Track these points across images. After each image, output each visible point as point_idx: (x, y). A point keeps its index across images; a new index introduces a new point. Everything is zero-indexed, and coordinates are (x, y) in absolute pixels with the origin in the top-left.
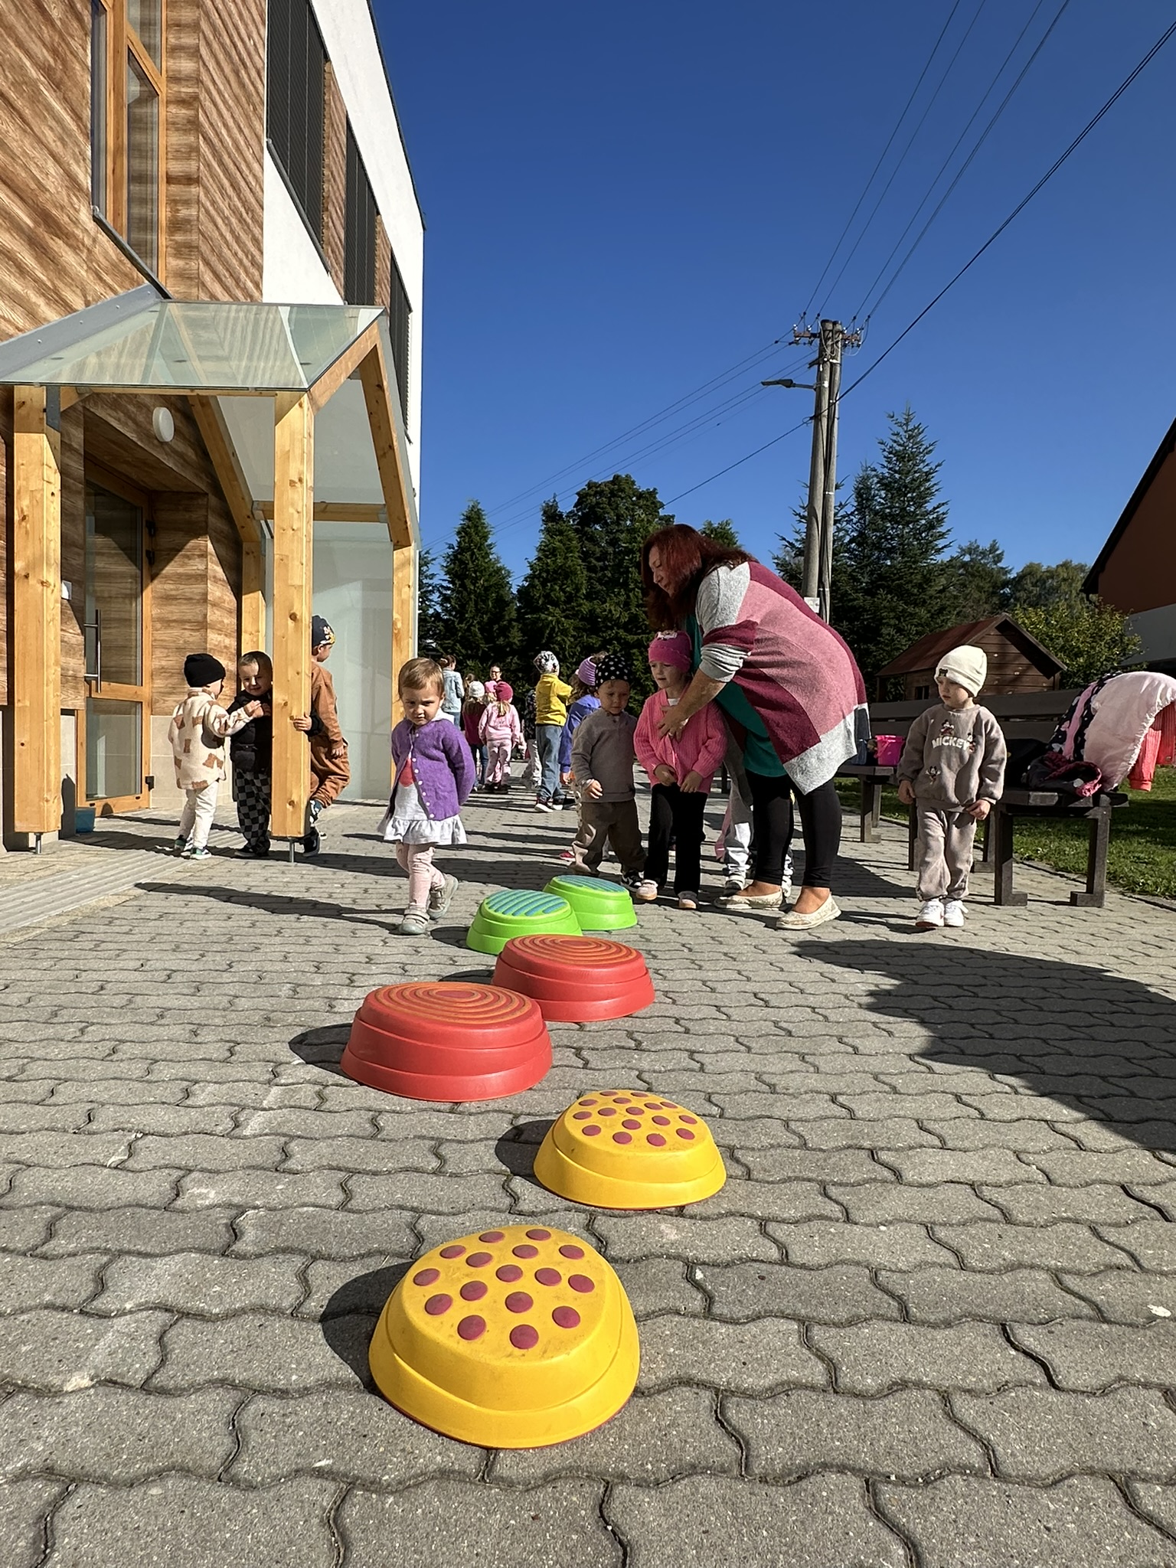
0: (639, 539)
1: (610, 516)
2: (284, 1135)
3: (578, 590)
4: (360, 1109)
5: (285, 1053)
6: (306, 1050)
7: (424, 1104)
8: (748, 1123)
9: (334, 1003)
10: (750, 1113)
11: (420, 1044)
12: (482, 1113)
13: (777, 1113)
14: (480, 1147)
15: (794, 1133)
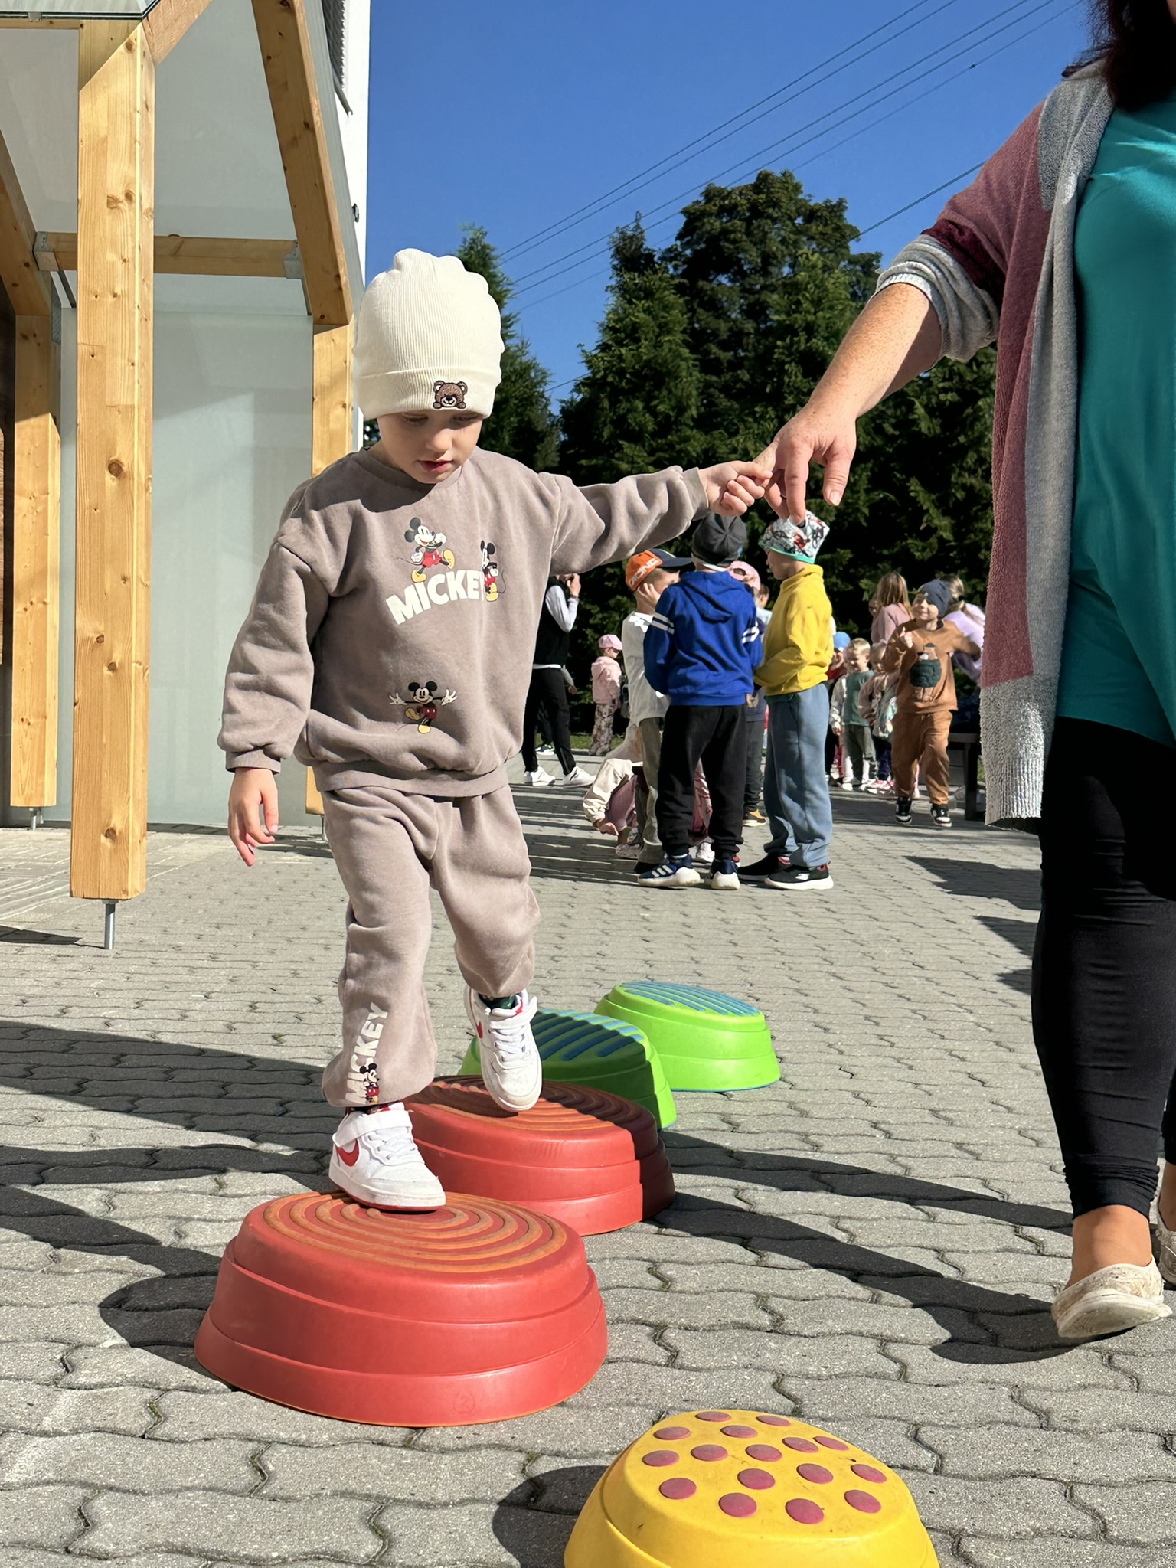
0: (806, 305)
1: (750, 257)
2: (83, 1484)
3: (681, 409)
4: (228, 1437)
5: (90, 1324)
6: (128, 1318)
7: (352, 1430)
8: (994, 1487)
9: (185, 1227)
10: (996, 1467)
11: (346, 1310)
12: (465, 1449)
13: (1049, 1467)
14: (462, 1516)
15: (1084, 1507)
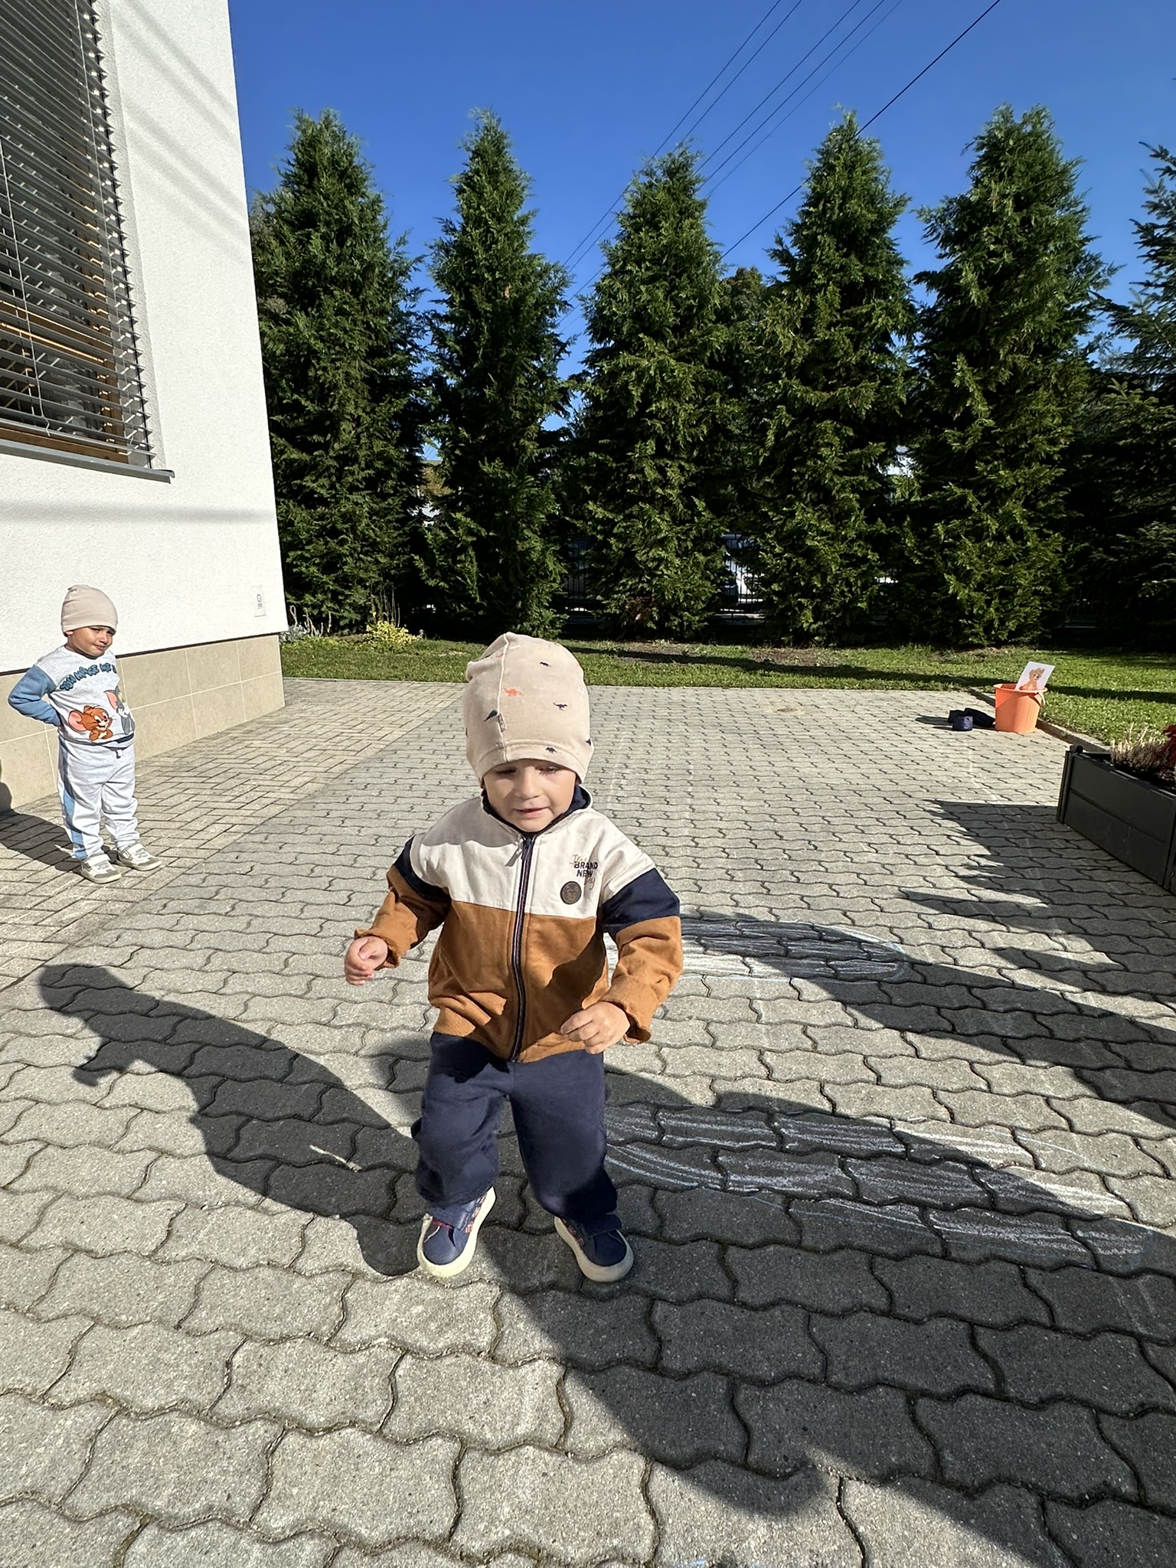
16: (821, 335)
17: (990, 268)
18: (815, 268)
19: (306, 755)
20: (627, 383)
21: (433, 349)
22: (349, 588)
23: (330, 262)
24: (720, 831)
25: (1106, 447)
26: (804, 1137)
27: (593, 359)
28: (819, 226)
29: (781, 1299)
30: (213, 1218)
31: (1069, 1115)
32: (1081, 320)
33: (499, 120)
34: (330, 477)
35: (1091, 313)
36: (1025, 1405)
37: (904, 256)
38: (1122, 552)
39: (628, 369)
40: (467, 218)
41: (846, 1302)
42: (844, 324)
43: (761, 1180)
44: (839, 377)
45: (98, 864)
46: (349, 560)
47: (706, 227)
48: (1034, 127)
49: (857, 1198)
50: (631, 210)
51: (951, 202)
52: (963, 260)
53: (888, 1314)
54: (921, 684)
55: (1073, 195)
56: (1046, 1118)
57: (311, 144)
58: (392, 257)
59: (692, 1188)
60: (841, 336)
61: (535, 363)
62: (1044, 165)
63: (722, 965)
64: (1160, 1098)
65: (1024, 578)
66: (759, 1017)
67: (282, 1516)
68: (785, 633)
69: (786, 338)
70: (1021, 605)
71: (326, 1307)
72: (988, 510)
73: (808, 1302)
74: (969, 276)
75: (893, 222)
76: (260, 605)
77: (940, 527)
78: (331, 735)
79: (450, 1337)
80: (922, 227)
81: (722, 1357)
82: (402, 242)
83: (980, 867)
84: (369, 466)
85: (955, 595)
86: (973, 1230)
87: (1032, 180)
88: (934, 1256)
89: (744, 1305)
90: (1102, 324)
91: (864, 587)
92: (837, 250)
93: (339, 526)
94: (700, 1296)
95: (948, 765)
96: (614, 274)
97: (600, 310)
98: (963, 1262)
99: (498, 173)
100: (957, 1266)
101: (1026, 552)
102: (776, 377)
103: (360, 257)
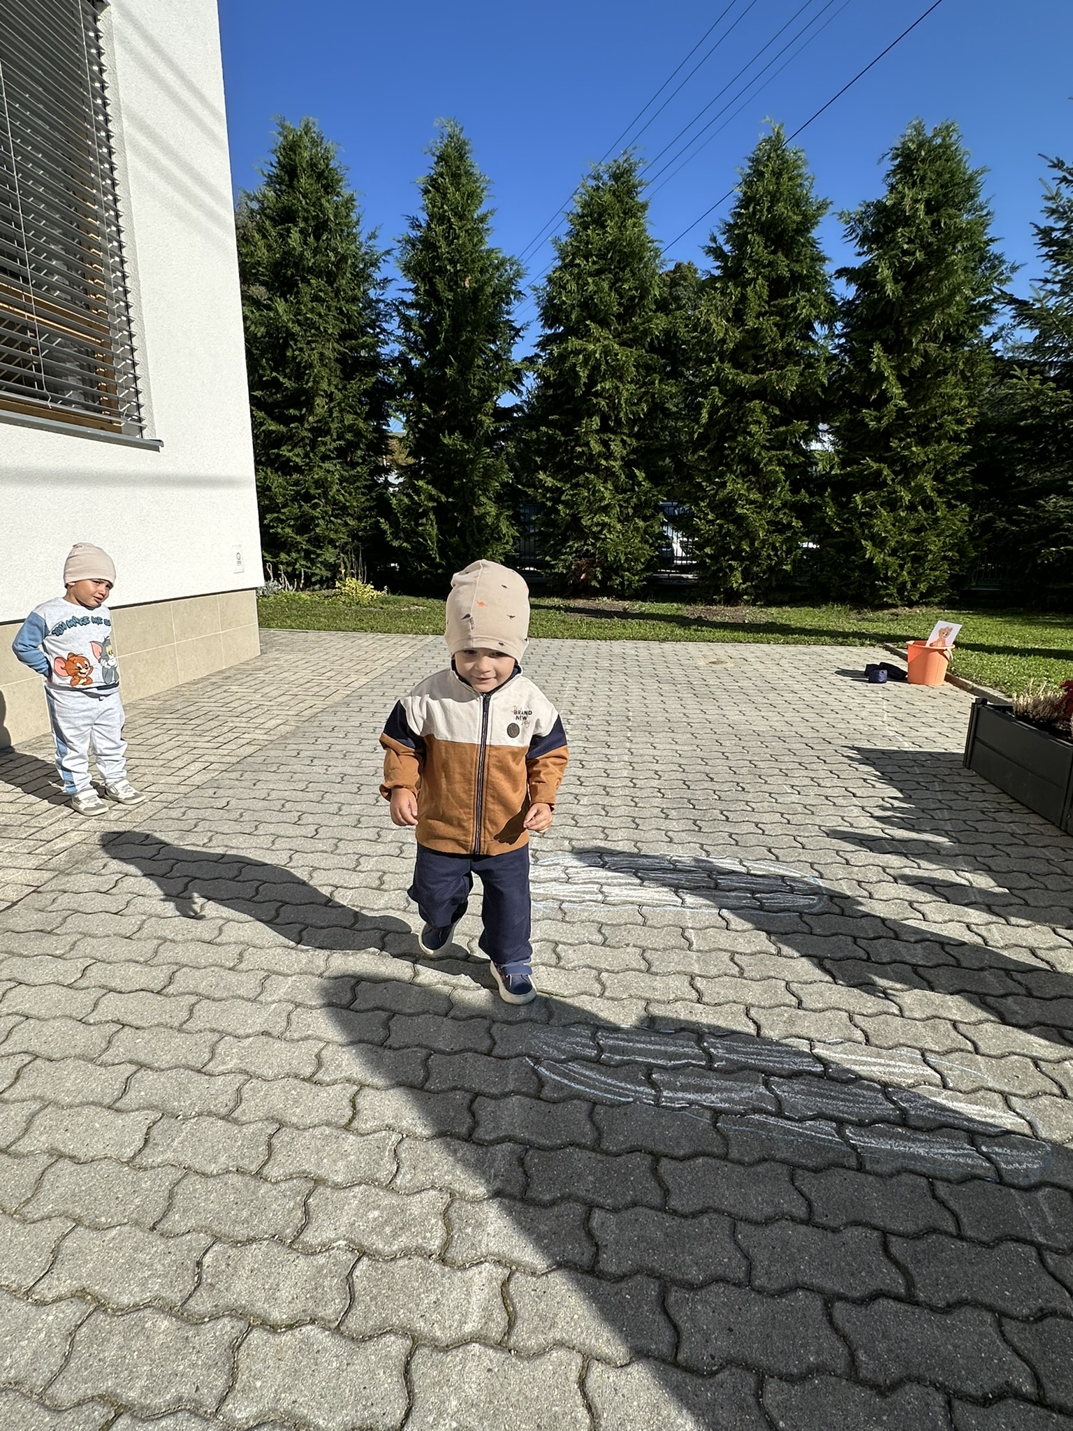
16: (751, 323)
17: (904, 265)
18: (746, 264)
19: (278, 699)
20: (575, 365)
21: (400, 332)
22: (321, 548)
23: (308, 254)
24: (656, 773)
25: (1008, 427)
26: (731, 1056)
27: (544, 343)
28: (749, 226)
29: (710, 1208)
30: (187, 1127)
31: (975, 1039)
32: (986, 312)
33: (462, 129)
34: (304, 447)
35: (995, 306)
36: (934, 1309)
37: (826, 254)
38: (1023, 521)
39: (576, 352)
40: (432, 216)
41: (768, 1210)
42: (772, 314)
43: (691, 1096)
44: (767, 361)
45: (87, 798)
46: (321, 522)
47: (647, 226)
48: (944, 139)
49: (779, 1114)
50: (580, 211)
51: (868, 206)
52: (879, 257)
53: (808, 1222)
54: (840, 640)
55: (981, 199)
56: (953, 1040)
57: (292, 148)
58: (363, 250)
59: (629, 1103)
60: (769, 325)
61: (492, 346)
62: (953, 174)
63: (657, 896)
64: (1058, 1023)
65: (934, 544)
66: (691, 945)
67: (246, 1407)
68: (717, 592)
69: (719, 326)
70: (931, 569)
71: (290, 1211)
72: (901, 483)
73: (734, 1211)
74: (884, 272)
75: (817, 223)
76: (239, 562)
77: (858, 498)
78: (302, 681)
79: (403, 1241)
80: (842, 228)
81: (654, 1261)
82: (373, 236)
83: (893, 809)
84: (339, 438)
85: (871, 559)
86: (886, 1145)
87: (942, 187)
88: (849, 1168)
89: (674, 1213)
90: (1005, 315)
91: (789, 552)
92: (766, 247)
93: (312, 491)
94: (634, 1204)
95: (864, 714)
96: (564, 267)
97: (551, 299)
98: (876, 1174)
99: (460, 175)
100: (871, 1178)
101: (936, 521)
102: (710, 361)
103: (335, 250)
